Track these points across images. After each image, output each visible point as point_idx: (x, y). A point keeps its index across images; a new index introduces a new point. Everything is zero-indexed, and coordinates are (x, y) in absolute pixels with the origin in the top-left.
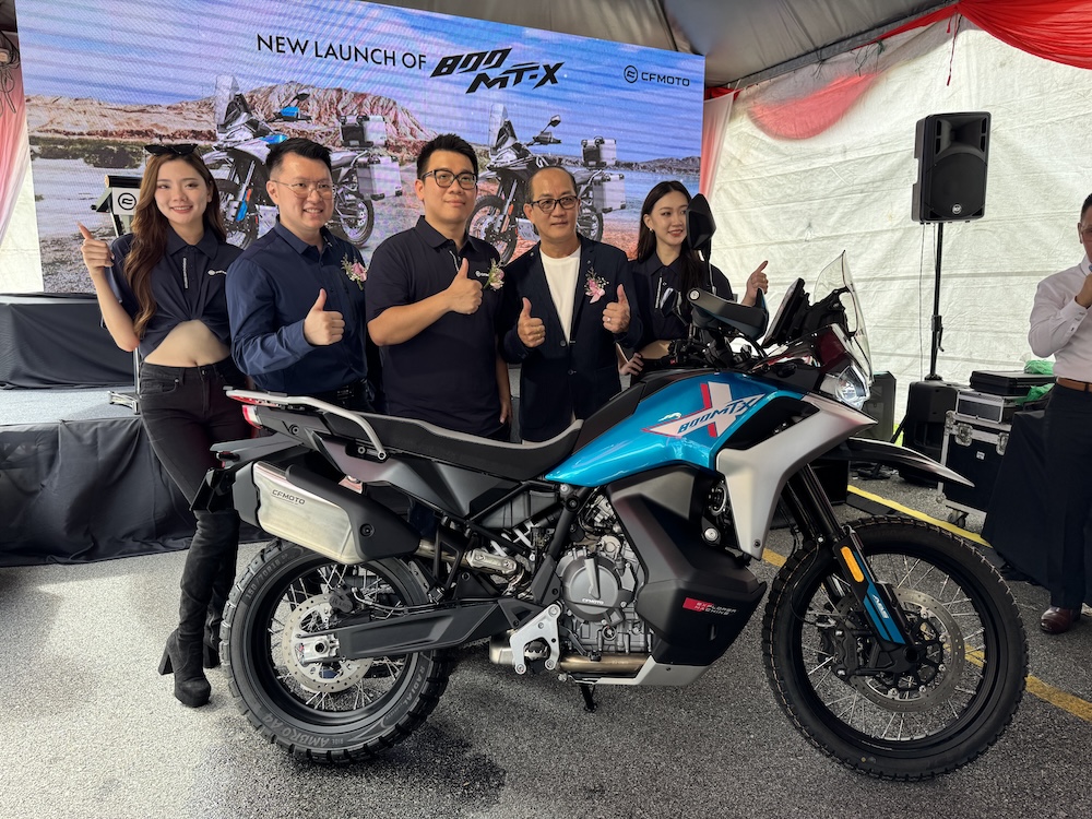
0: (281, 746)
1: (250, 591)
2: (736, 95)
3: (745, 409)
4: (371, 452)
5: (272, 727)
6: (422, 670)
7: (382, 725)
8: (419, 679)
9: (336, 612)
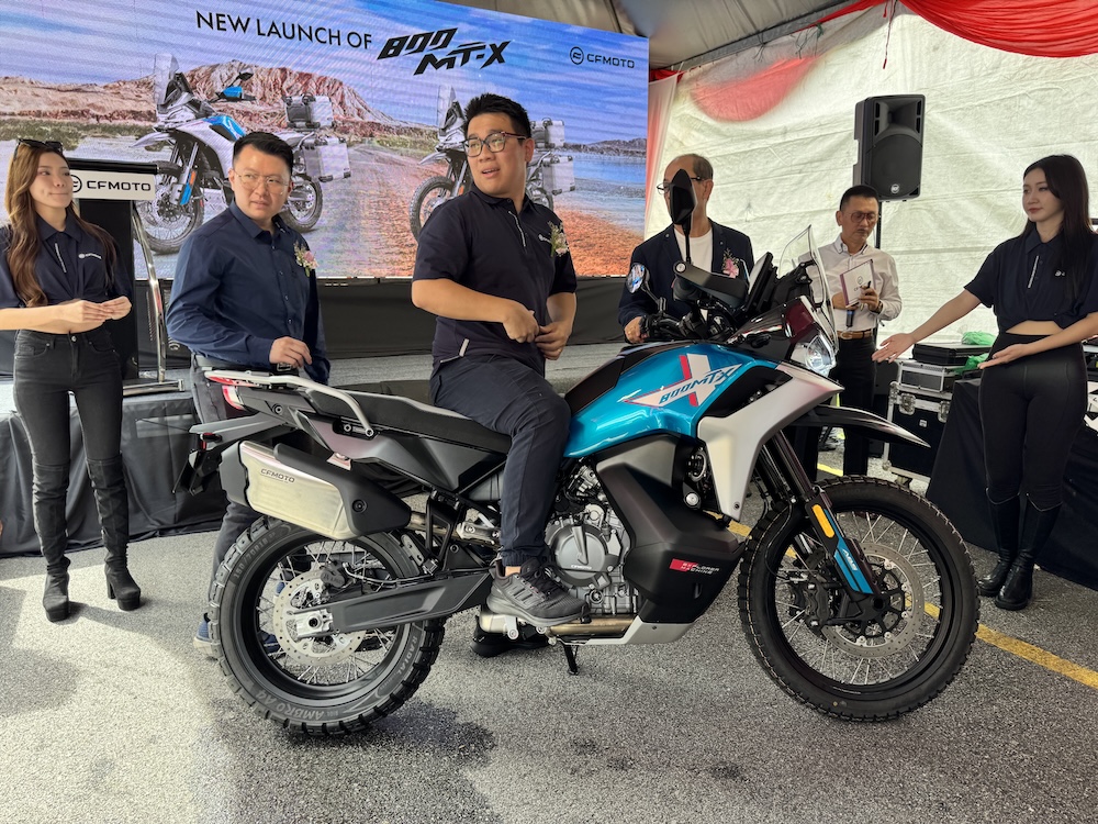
0: (276, 720)
1: (238, 571)
2: (680, 77)
3: (724, 379)
4: (356, 430)
5: (266, 703)
6: (415, 640)
7: (377, 696)
8: (412, 649)
9: (328, 587)
